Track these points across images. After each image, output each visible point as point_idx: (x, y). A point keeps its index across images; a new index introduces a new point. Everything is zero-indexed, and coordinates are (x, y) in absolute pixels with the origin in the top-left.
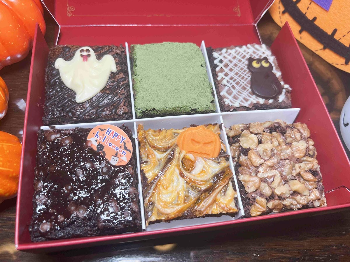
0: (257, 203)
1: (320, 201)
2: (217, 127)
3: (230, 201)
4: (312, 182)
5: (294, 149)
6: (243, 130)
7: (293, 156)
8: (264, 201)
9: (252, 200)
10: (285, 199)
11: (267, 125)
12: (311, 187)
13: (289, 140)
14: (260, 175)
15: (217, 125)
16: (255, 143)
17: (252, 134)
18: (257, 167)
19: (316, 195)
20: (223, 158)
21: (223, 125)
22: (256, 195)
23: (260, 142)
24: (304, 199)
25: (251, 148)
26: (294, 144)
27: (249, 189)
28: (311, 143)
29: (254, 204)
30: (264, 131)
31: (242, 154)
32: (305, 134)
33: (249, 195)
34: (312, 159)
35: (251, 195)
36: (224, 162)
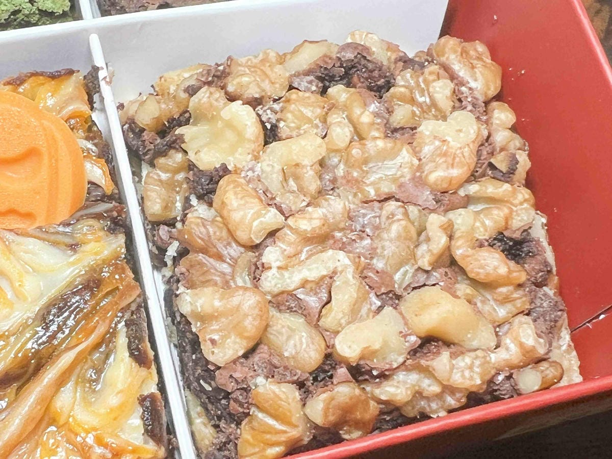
0: (258, 407)
1: (544, 366)
2: (70, 87)
3: (118, 415)
4: (503, 290)
5: (427, 150)
6: (192, 91)
7: (419, 181)
8: (288, 394)
9: (237, 395)
10: (384, 376)
11: (307, 58)
12: (502, 312)
13: (401, 115)
14: (271, 281)
15: (74, 78)
16: (249, 140)
17: (234, 101)
18: (256, 248)
19: (521, 345)
20: (91, 222)
21: (102, 74)
22: (252, 373)
23: (271, 134)
24: (471, 368)
25: (230, 168)
26: (427, 128)
27: (216, 351)
28: (503, 116)
29: (248, 414)
30: (291, 88)
31: (194, 201)
32: (473, 84)
33: (221, 378)
34: (507, 186)
35: (231, 376)
36: (97, 240)
